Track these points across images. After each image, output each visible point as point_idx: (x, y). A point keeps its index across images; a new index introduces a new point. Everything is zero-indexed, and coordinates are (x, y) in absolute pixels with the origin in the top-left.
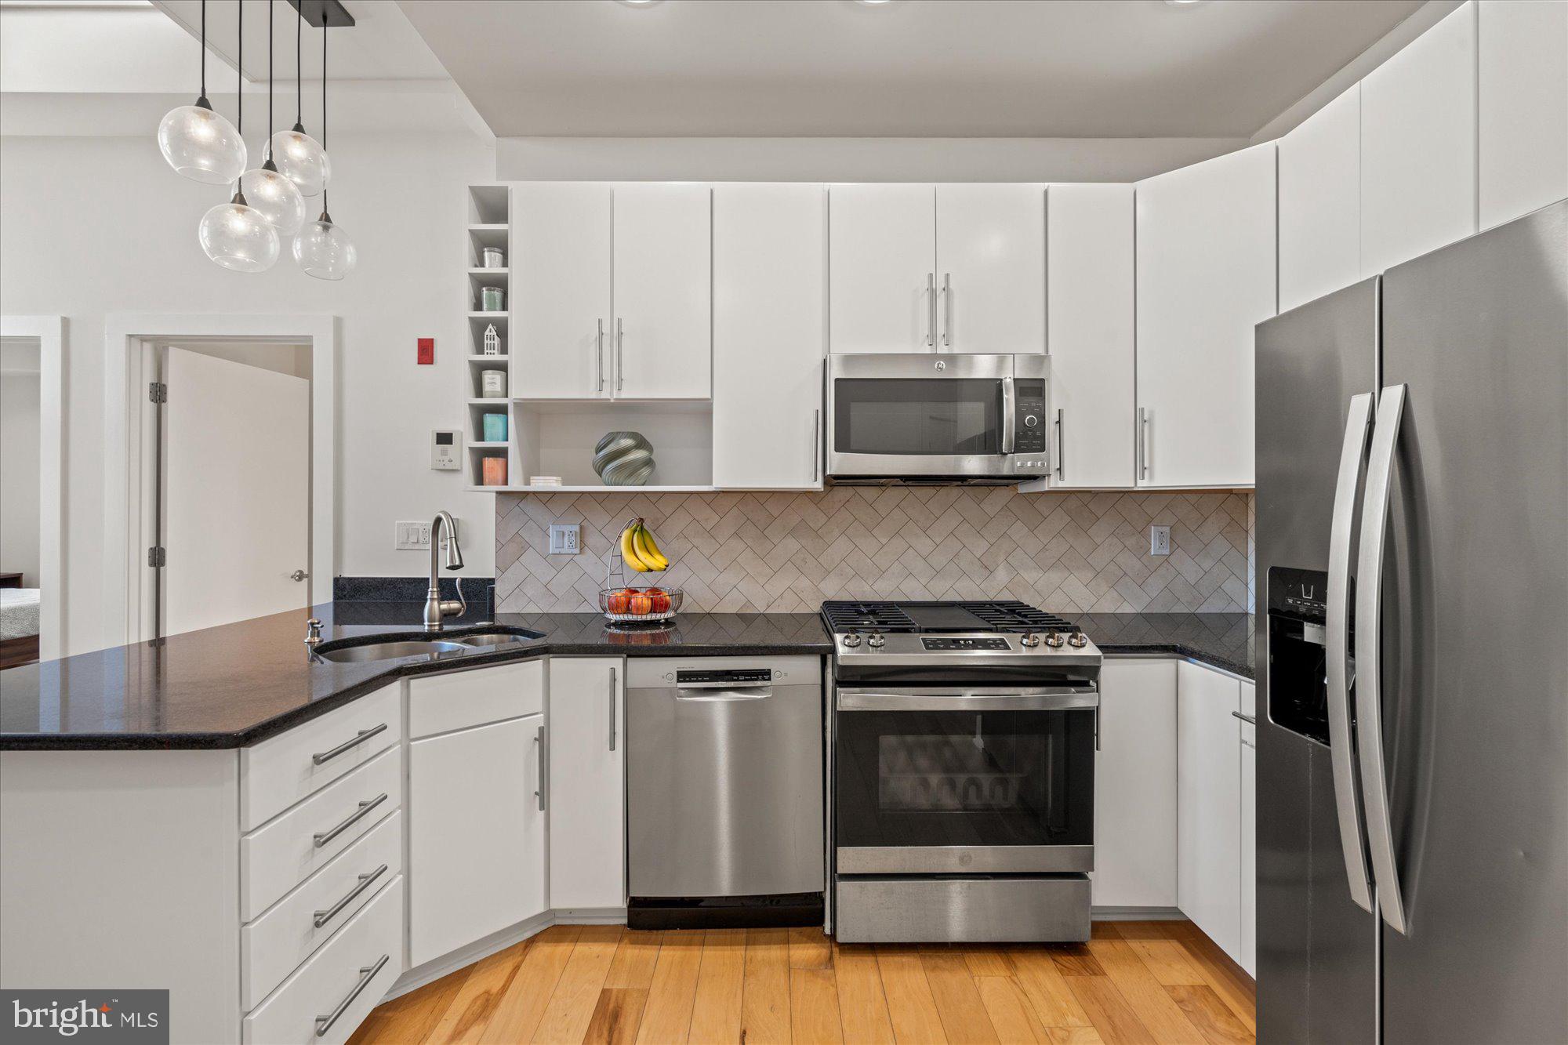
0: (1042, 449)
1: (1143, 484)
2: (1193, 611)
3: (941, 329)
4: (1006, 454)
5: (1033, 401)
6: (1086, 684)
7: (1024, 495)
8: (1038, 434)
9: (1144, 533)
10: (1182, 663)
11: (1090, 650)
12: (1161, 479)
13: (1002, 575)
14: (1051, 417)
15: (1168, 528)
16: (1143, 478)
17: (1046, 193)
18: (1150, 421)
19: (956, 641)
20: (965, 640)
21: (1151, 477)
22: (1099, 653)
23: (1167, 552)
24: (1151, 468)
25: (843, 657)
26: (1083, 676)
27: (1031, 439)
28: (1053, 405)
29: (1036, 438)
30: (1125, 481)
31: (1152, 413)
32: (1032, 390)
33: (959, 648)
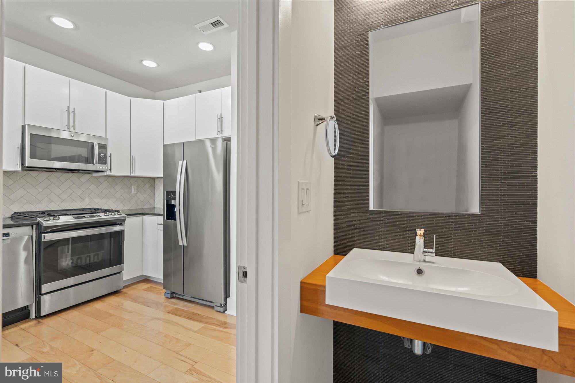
0: (106, 164)
1: (132, 175)
2: (142, 208)
3: (72, 124)
4: (94, 164)
5: (103, 150)
6: (121, 224)
7: (94, 176)
8: (104, 159)
9: (130, 188)
10: (144, 217)
11: (123, 215)
12: (137, 174)
13: (87, 201)
14: (108, 155)
15: (136, 187)
16: (133, 173)
17: (106, 92)
18: (135, 159)
19: (84, 216)
20: (87, 216)
21: (135, 173)
22: (126, 216)
23: (136, 193)
24: (135, 171)
25: (45, 224)
26: (121, 222)
27: (103, 160)
28: (109, 152)
29: (104, 160)
30: (128, 174)
31: (135, 157)
32: (103, 147)
33: (86, 218)
